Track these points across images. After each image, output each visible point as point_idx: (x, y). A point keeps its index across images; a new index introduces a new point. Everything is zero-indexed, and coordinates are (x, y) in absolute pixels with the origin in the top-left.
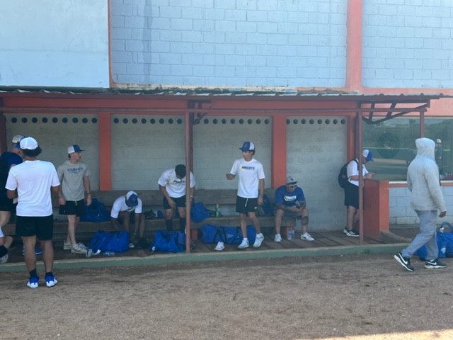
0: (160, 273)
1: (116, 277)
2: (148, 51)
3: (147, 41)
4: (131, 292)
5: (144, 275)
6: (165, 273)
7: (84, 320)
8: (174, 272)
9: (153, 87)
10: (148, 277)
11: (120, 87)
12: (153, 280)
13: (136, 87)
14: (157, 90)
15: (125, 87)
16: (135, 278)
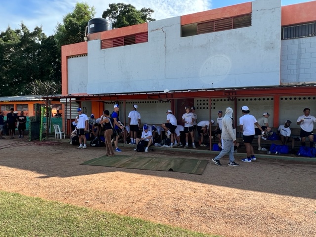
0: (303, 165)
1: (282, 164)
2: (298, 69)
3: (298, 64)
4: (291, 171)
5: (296, 165)
6: (306, 165)
7: (270, 179)
8: (311, 166)
9: (301, 84)
10: (297, 166)
11: (285, 85)
12: (300, 168)
13: (292, 84)
14: (303, 85)
15: (287, 85)
16: (291, 165)
